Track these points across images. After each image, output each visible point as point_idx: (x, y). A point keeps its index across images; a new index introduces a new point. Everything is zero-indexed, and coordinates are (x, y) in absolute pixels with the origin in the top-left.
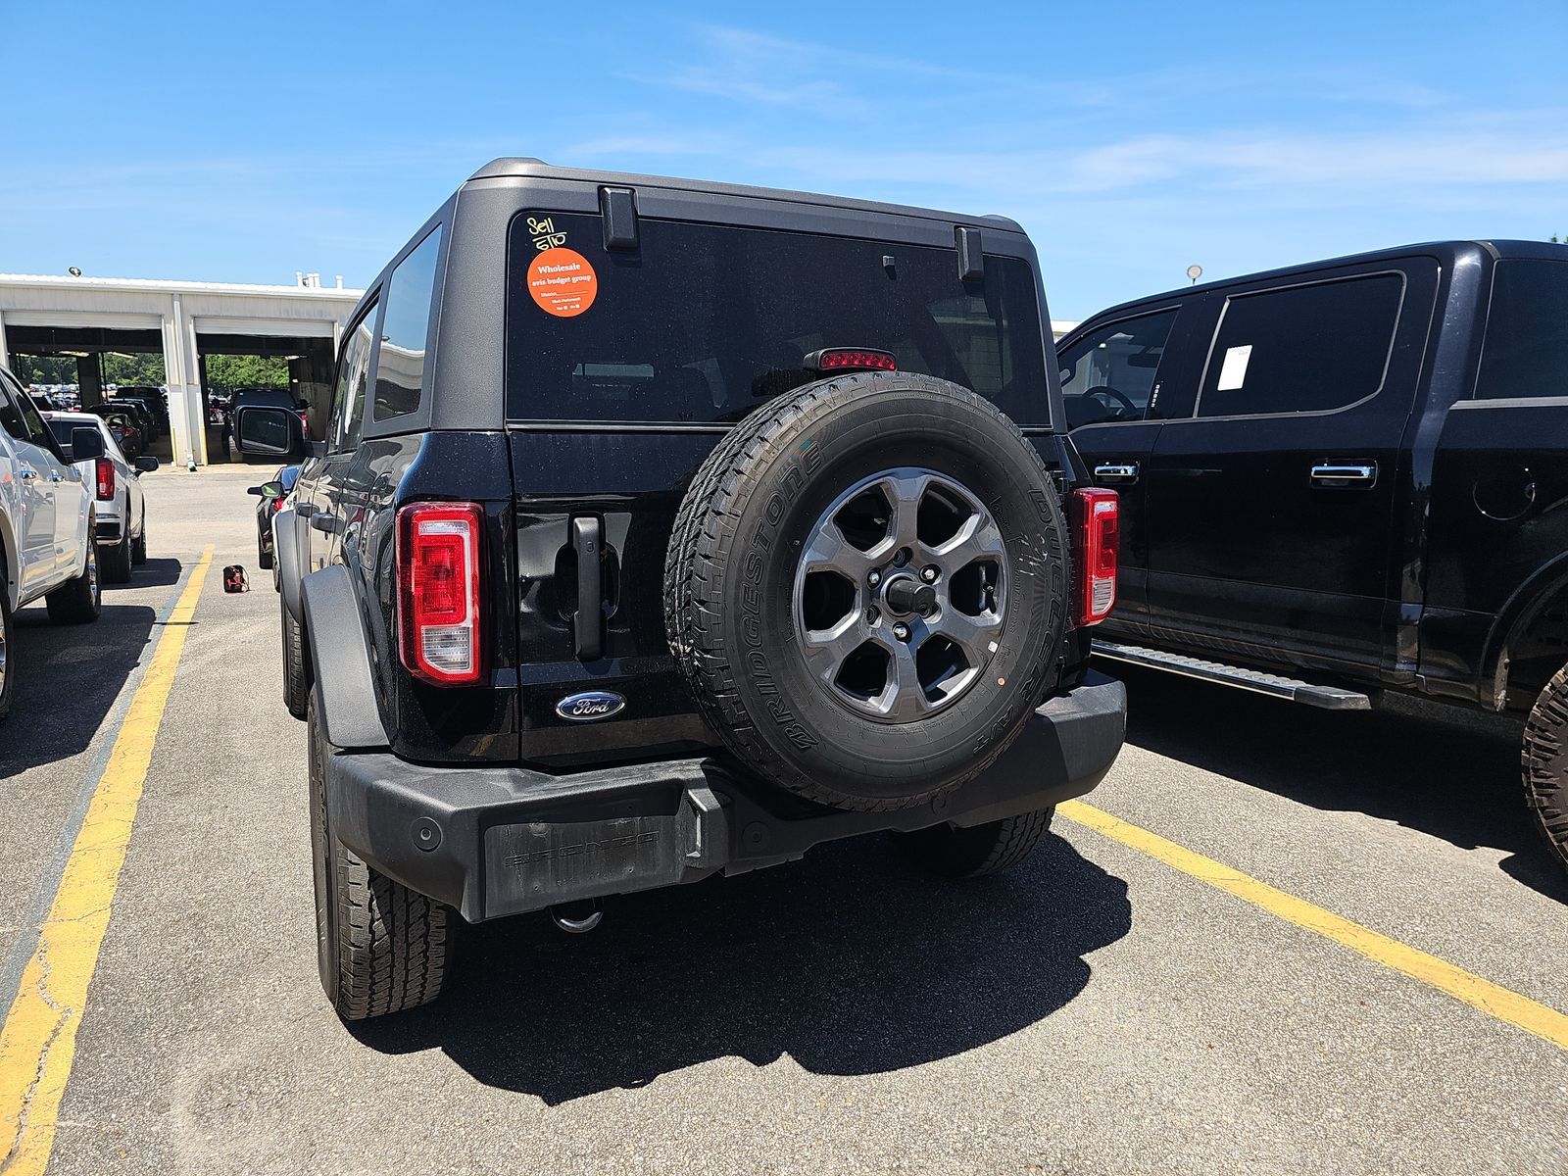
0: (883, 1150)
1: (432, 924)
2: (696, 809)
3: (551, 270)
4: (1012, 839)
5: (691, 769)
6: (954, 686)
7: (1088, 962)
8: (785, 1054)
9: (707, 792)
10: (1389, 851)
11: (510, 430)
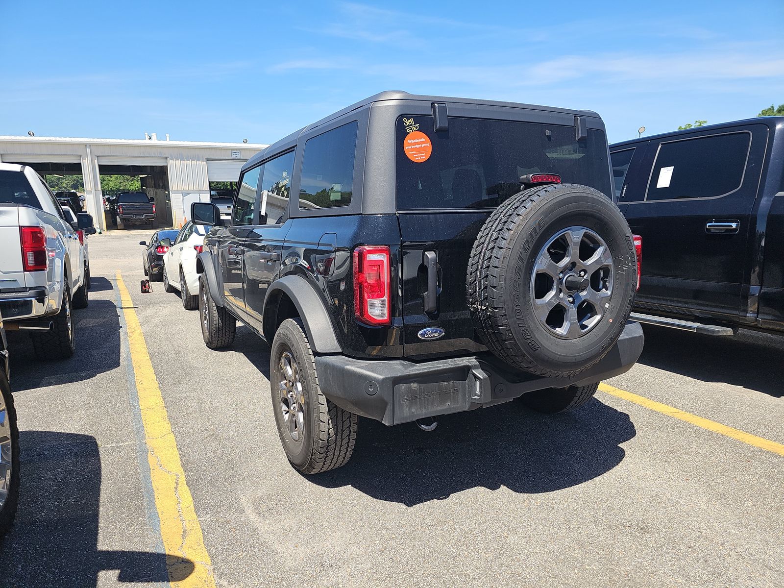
0: (560, 521)
1: (352, 430)
2: (476, 377)
3: (413, 141)
4: (582, 395)
5: (471, 361)
6: (591, 322)
7: (622, 447)
8: (502, 485)
9: (481, 370)
10: (742, 399)
11: (398, 213)
